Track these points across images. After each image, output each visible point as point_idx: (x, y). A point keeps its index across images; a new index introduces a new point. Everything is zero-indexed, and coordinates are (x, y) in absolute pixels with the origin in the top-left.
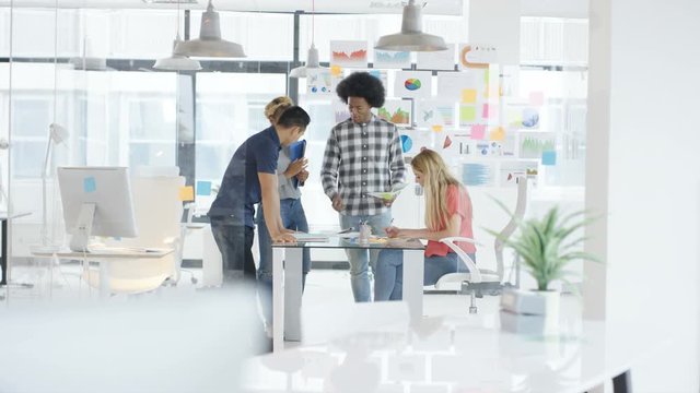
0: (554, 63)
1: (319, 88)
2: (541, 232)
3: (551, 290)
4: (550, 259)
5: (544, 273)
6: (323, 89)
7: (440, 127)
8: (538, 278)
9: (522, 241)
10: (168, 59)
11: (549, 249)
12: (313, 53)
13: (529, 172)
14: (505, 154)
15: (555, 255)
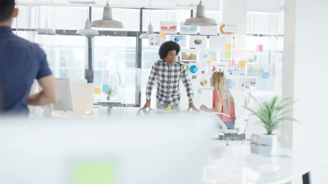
0: (259, 33)
1: (154, 43)
2: (269, 107)
3: (273, 134)
4: (273, 120)
5: (270, 127)
6: (156, 44)
7: (210, 62)
8: (268, 129)
9: (261, 112)
10: (83, 29)
11: (273, 115)
12: (150, 27)
13: (252, 83)
14: (241, 74)
15: (275, 118)
